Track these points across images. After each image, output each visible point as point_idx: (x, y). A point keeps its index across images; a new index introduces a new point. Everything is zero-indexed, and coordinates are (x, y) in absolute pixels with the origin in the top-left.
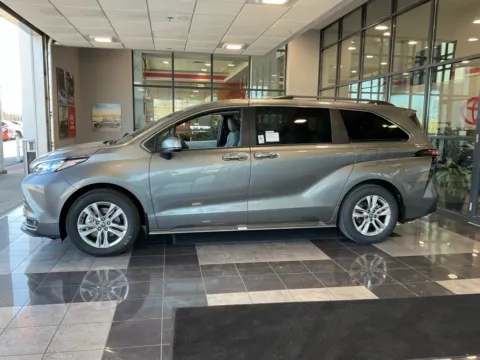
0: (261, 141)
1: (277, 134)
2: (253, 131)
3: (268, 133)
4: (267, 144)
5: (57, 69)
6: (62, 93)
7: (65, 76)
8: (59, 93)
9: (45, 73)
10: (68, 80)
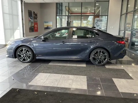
5: (29, 10)
6: (31, 18)
7: (32, 13)
8: (29, 18)
9: (22, 11)
10: (34, 14)
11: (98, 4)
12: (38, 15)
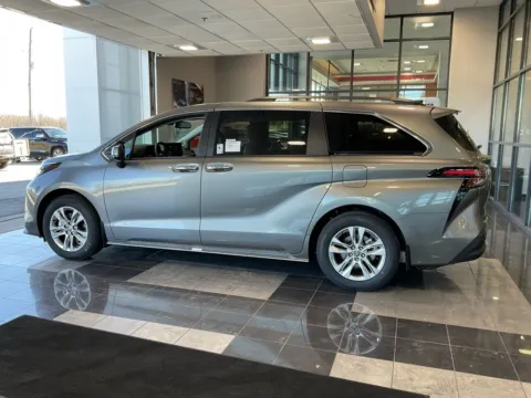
0: (219, 151)
1: (239, 143)
2: (212, 141)
3: (228, 141)
4: (226, 154)
5: (173, 80)
6: (181, 105)
7: (187, 87)
8: (175, 104)
9: (152, 84)
10: (193, 90)
11: (426, 47)
12: (205, 92)
